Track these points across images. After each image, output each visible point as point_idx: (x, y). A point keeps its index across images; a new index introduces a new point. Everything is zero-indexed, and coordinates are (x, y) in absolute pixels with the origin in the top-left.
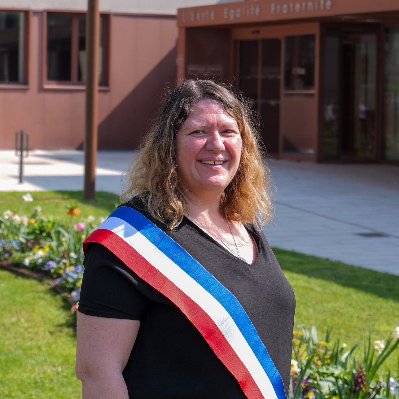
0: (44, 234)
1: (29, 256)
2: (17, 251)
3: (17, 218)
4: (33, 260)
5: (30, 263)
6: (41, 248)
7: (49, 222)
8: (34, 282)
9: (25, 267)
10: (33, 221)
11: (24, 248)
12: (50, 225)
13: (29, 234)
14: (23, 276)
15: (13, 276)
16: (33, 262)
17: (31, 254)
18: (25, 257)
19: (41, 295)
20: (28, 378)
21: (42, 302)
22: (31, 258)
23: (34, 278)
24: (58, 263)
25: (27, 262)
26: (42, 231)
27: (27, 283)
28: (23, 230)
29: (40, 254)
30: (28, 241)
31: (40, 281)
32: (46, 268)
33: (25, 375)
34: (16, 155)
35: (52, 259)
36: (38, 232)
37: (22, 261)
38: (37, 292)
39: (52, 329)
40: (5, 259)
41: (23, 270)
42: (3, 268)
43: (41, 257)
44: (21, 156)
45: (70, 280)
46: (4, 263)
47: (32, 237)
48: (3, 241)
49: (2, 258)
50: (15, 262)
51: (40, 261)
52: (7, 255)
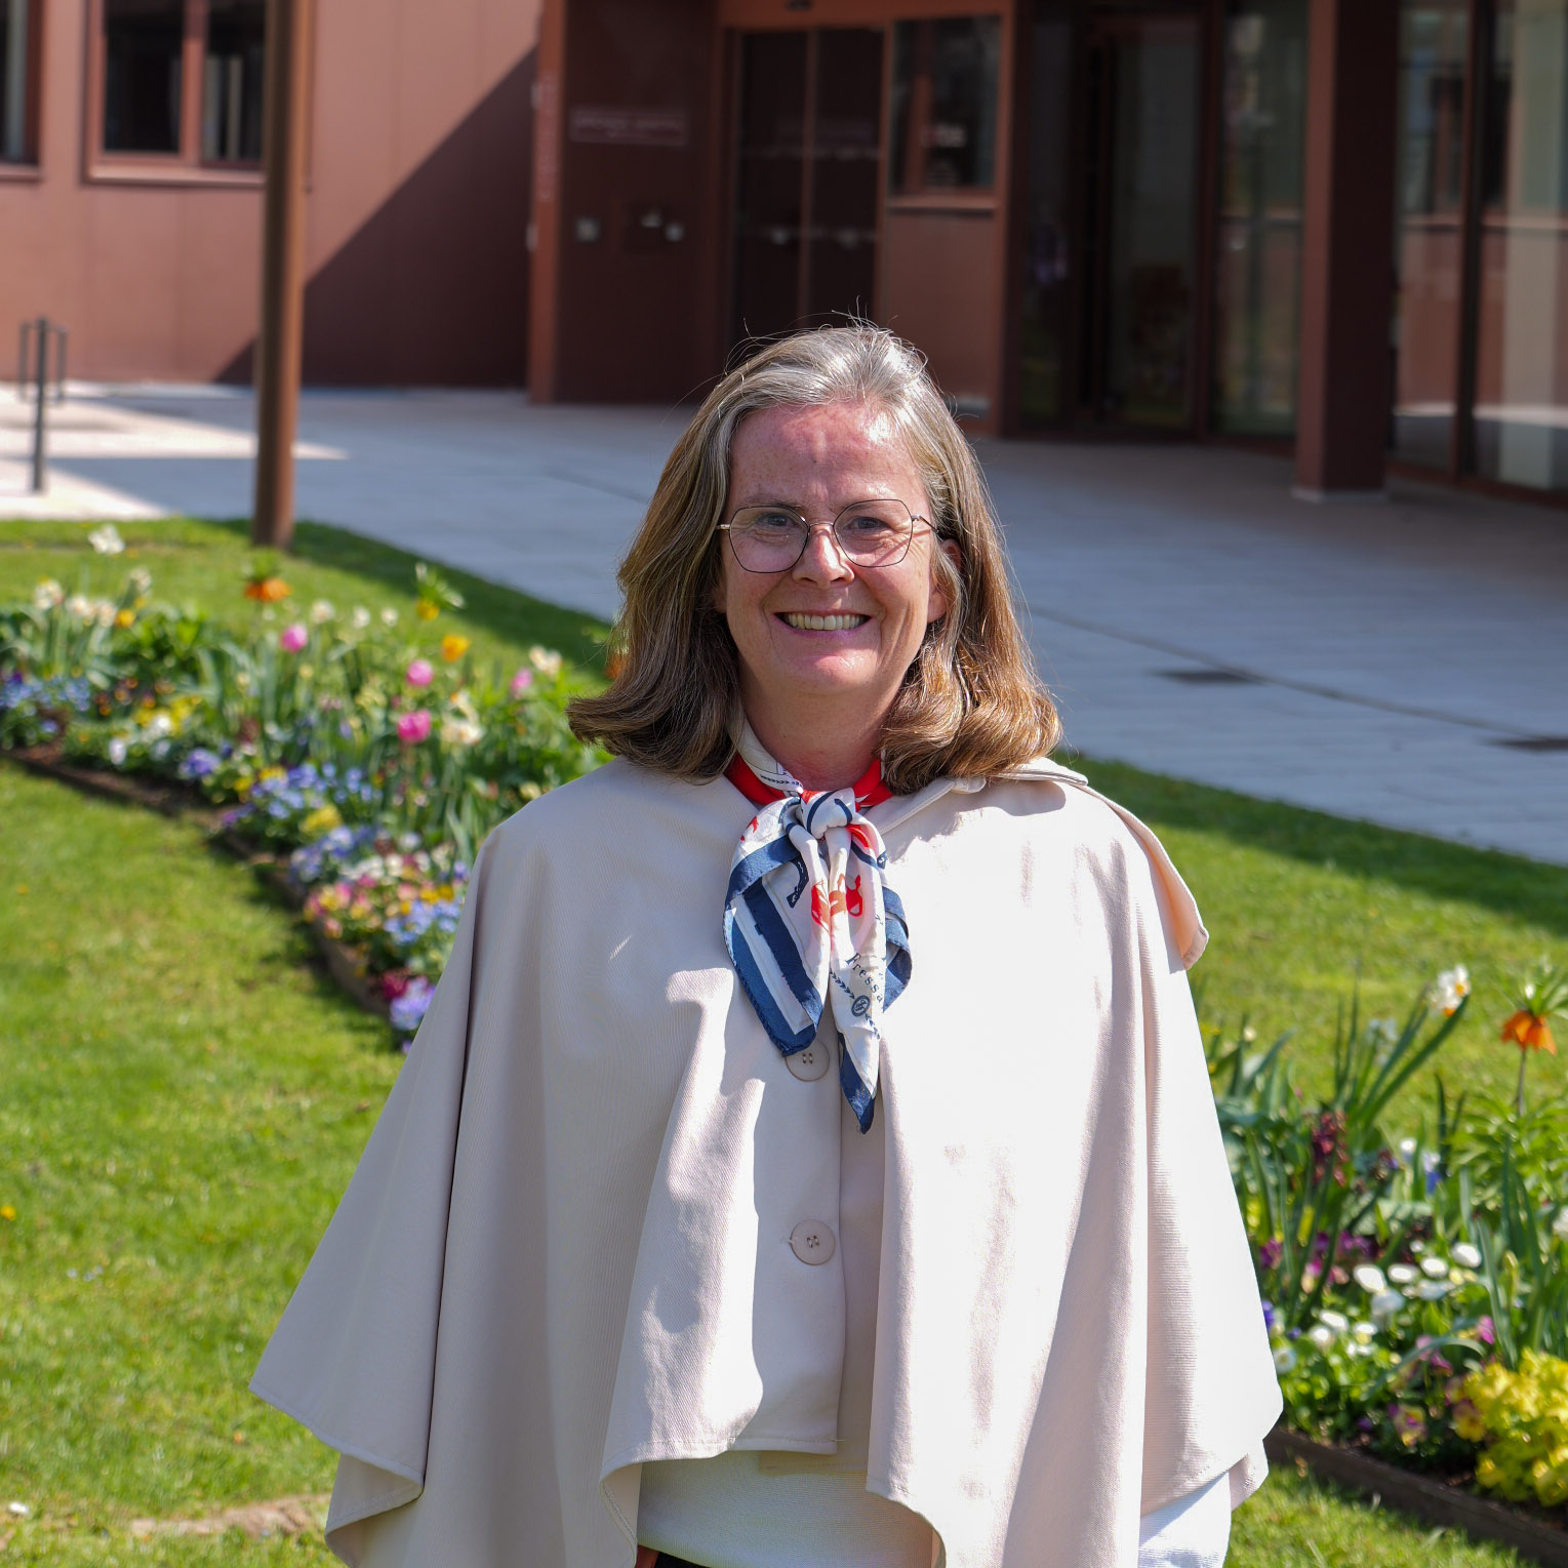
0: (170, 662)
1: (123, 732)
2: (82, 715)
4: (140, 745)
5: (129, 756)
6: (162, 705)
7: (184, 620)
8: (144, 818)
9: (110, 768)
10: (127, 616)
11: (101, 709)
12: (188, 633)
13: (118, 659)
14: (106, 795)
15: (70, 796)
16: (136, 752)
17: (129, 725)
18: (110, 736)
19: (181, 860)
22: (132, 739)
23: (147, 806)
24: (227, 755)
25: (117, 751)
26: (162, 648)
28: (97, 645)
29: (159, 726)
30: (115, 682)
31: (167, 812)
32: (184, 772)
34: (23, 397)
35: (203, 745)
36: (148, 654)
37: (101, 749)
38: (167, 850)
39: (246, 972)
40: (42, 742)
41: (103, 779)
42: (36, 770)
43: (166, 737)
44: (40, 401)
45: (279, 812)
46: (38, 754)
47: (129, 670)
48: (31, 681)
49: (31, 737)
50: (78, 753)
51: (163, 749)
52: (49, 729)
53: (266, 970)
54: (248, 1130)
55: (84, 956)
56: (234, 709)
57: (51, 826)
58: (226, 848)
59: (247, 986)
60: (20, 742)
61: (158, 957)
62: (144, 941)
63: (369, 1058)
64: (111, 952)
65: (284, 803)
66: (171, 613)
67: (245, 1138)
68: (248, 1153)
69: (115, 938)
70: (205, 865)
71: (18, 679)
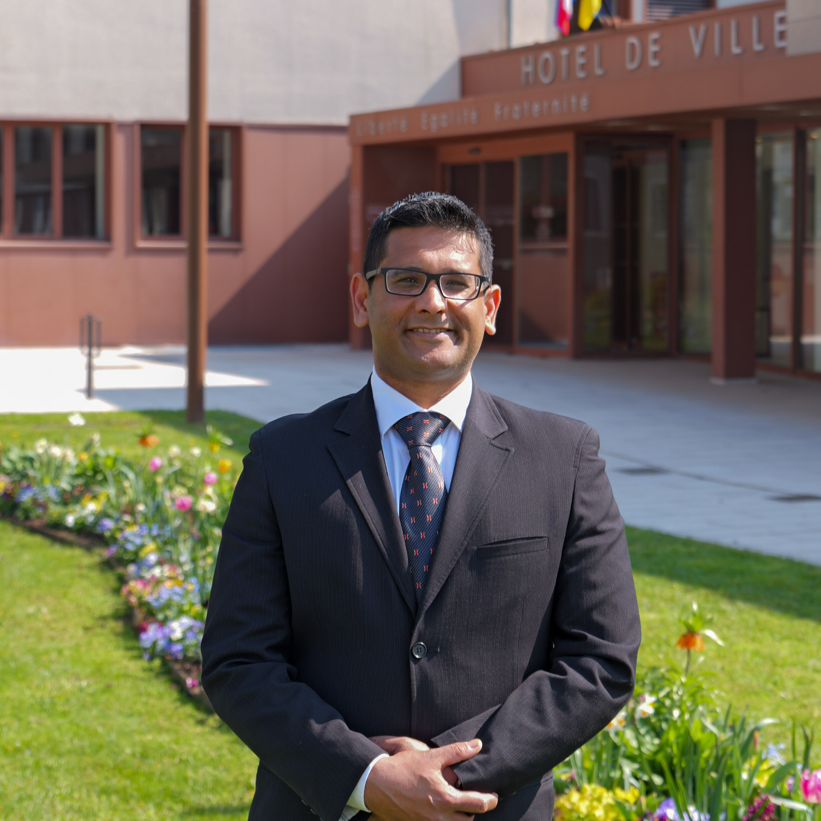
0: (99, 477)
1: (74, 511)
2: (56, 503)
3: (57, 451)
4: (81, 517)
5: (76, 523)
6: (95, 497)
7: (108, 457)
8: (77, 552)
9: (66, 529)
10: (85, 456)
11: (68, 499)
12: (109, 462)
13: (77, 476)
14: (63, 542)
15: (46, 542)
16: (79, 521)
17: (78, 508)
18: (67, 513)
19: (84, 572)
20: (33, 696)
21: (85, 583)
22: (77, 515)
23: (80, 546)
24: (117, 520)
25: (70, 520)
26: (96, 470)
27: (68, 552)
28: (68, 471)
29: (91, 507)
30: (73, 487)
31: (88, 549)
32: (98, 530)
33: (28, 693)
34: (82, 353)
35: (108, 516)
36: (90, 473)
37: (62, 520)
38: (80, 567)
39: (89, 622)
40: (38, 517)
41: (63, 534)
42: (33, 531)
43: (93, 513)
44: (90, 356)
45: (130, 547)
46: (37, 523)
47: (80, 481)
48: (35, 488)
49: (33, 515)
50: (52, 522)
51: (91, 519)
52: (39, 511)
53: (101, 622)
54: (52, 698)
55: (13, 617)
56: (125, 500)
57: (27, 556)
58: (108, 565)
59: (87, 629)
60: (27, 518)
61: (49, 617)
62: (45, 610)
63: (125, 662)
64: (29, 616)
65: (132, 542)
66: (102, 453)
67: (47, 700)
68: (45, 708)
69: (31, 609)
70: (95, 575)
71: (29, 487)
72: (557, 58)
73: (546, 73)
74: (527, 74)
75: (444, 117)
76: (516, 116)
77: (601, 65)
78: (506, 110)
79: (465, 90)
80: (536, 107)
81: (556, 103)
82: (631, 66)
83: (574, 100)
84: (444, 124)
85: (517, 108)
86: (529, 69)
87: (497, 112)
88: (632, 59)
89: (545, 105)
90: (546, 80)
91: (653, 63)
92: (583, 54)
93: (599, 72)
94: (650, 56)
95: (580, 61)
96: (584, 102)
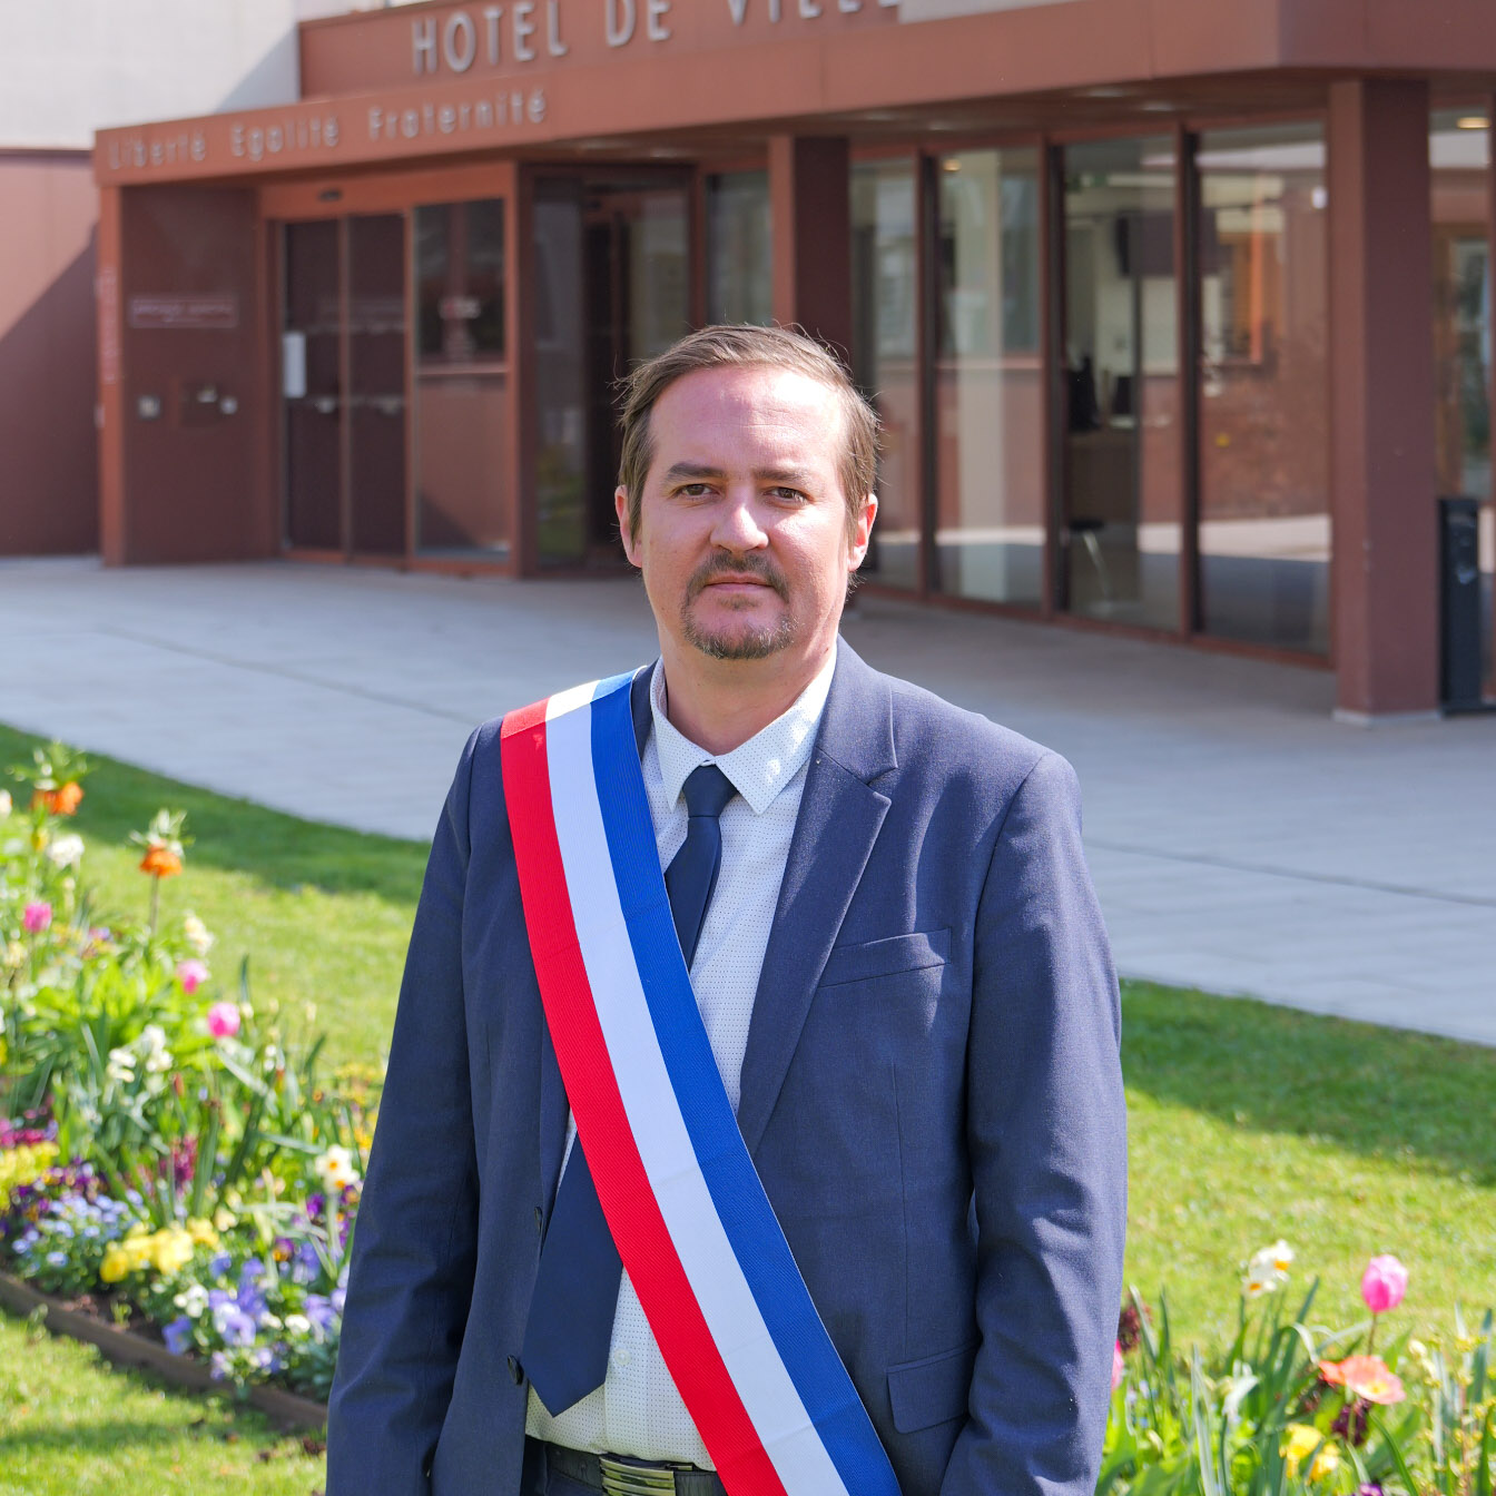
72: (478, 25)
73: (458, 53)
74: (424, 52)
75: (274, 133)
76: (410, 132)
77: (560, 38)
78: (391, 120)
79: (308, 83)
80: (446, 116)
81: (483, 108)
82: (616, 40)
83: (516, 102)
84: (274, 147)
85: (410, 117)
86: (427, 44)
87: (375, 125)
88: (618, 28)
89: (464, 110)
90: (458, 65)
91: (657, 34)
92: (526, 17)
93: (556, 50)
94: (651, 21)
95: (522, 29)
96: (536, 105)
